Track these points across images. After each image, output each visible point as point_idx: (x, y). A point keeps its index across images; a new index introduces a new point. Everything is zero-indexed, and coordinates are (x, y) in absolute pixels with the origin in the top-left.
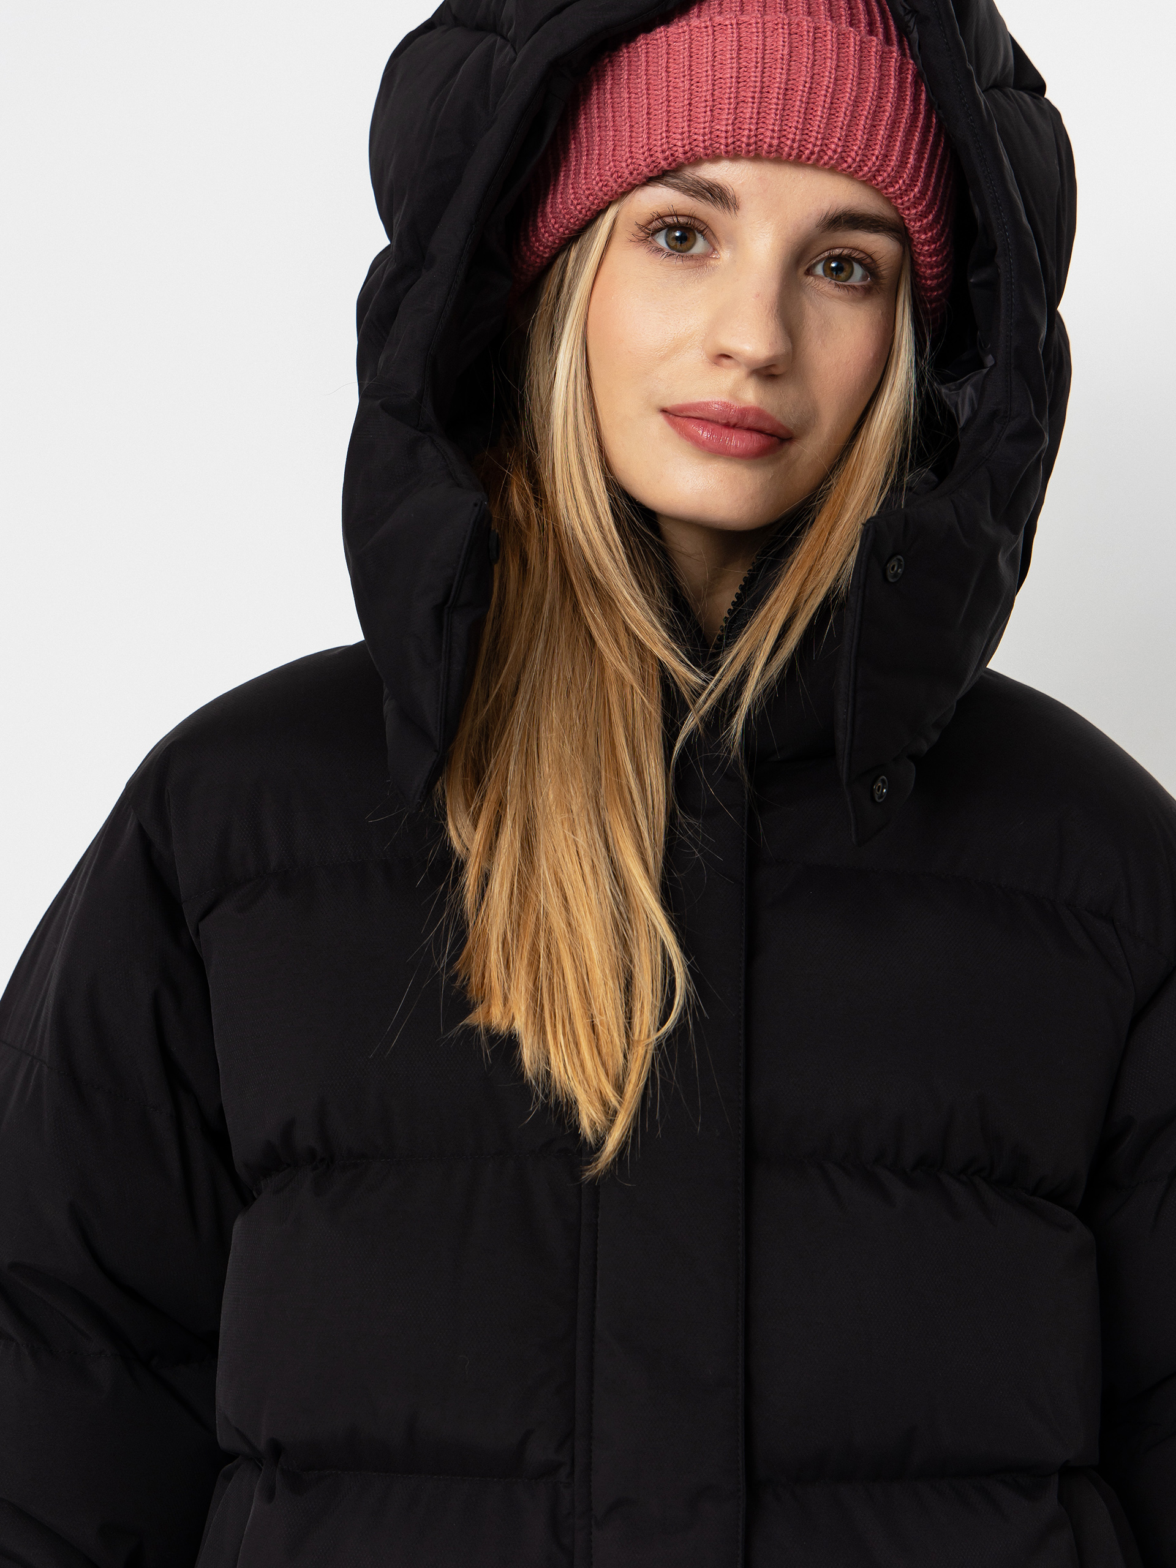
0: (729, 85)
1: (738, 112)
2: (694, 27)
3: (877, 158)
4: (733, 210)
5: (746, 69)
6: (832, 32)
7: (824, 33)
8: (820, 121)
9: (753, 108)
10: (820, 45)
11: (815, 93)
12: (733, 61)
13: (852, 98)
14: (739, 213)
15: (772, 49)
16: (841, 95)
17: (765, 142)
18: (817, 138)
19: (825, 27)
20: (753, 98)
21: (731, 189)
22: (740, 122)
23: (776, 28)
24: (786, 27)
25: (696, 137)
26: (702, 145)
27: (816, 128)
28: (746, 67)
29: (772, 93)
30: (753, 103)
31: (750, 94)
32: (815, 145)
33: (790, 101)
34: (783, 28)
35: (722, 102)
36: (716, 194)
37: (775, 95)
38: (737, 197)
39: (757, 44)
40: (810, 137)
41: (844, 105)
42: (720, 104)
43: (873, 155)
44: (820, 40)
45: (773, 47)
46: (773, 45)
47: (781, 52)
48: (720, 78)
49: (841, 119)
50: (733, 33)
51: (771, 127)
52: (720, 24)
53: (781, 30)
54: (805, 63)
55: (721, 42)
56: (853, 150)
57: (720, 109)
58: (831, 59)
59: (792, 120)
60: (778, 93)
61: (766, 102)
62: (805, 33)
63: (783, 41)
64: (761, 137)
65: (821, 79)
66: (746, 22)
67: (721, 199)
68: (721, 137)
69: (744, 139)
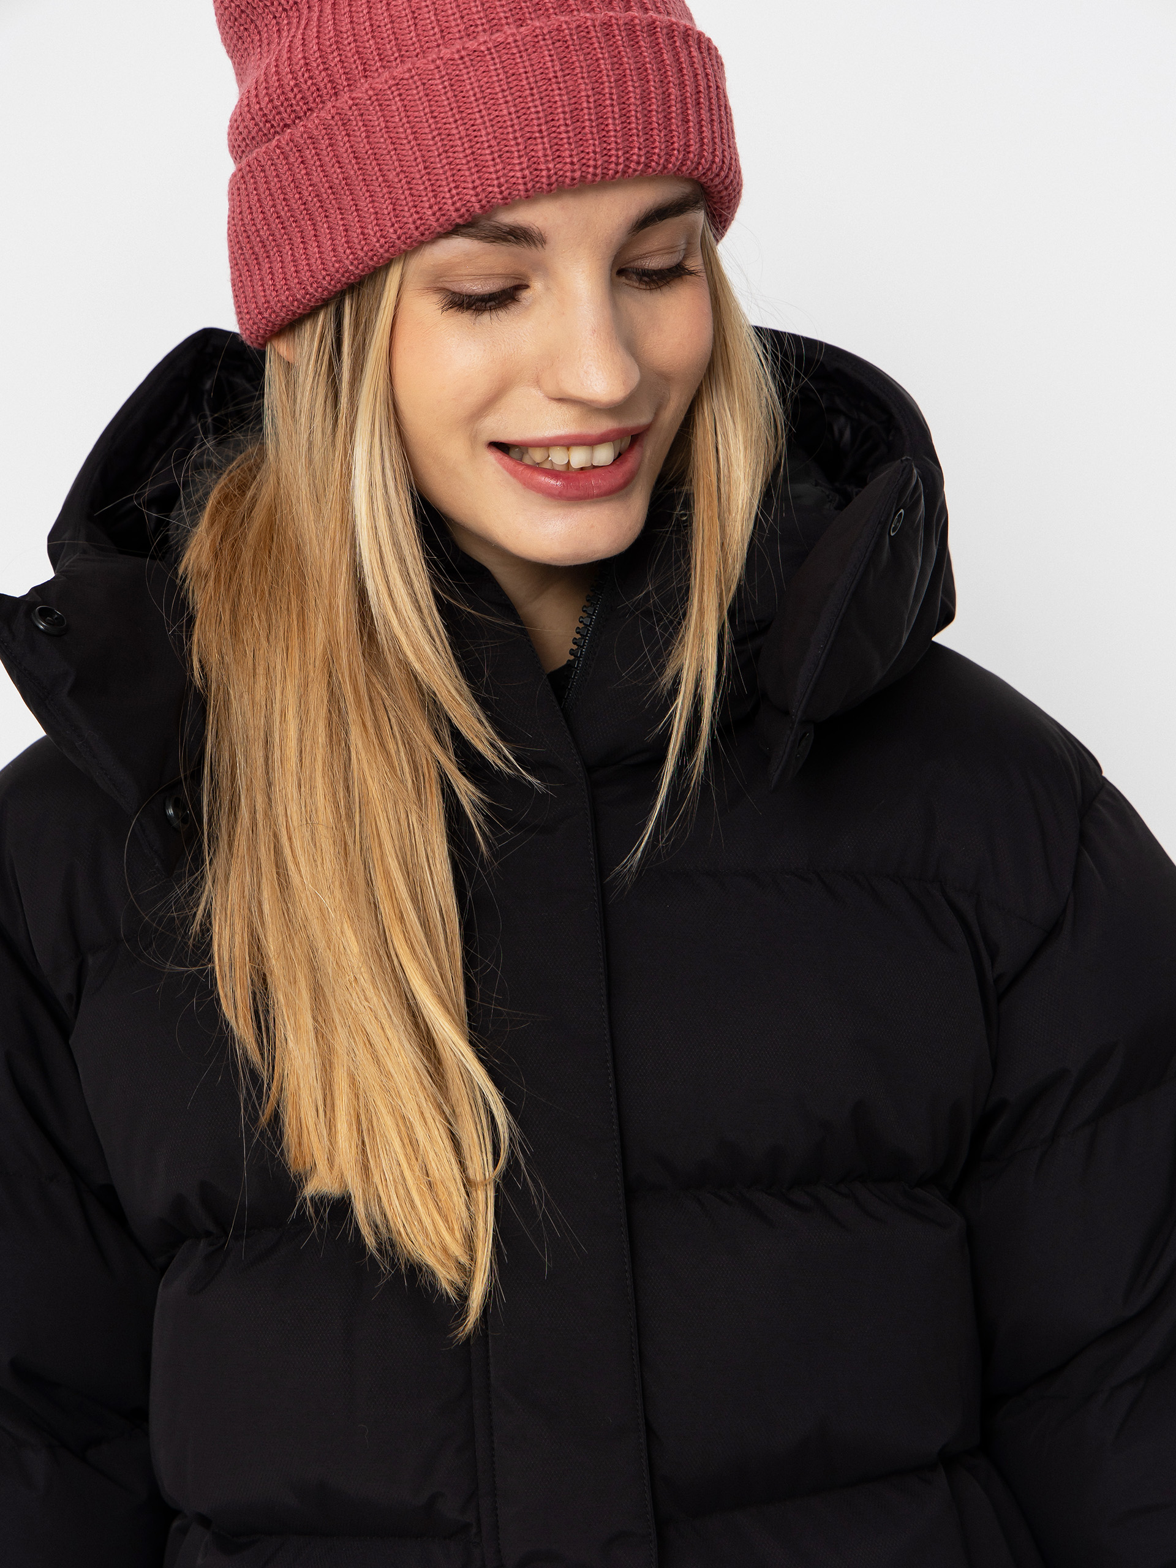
0: (509, 123)
1: (528, 151)
2: (448, 60)
3: (678, 151)
4: (540, 246)
5: (521, 99)
6: (595, 26)
7: (586, 30)
8: (615, 136)
9: (544, 143)
10: (587, 45)
11: (600, 105)
12: (505, 94)
13: (638, 97)
14: (547, 247)
15: (541, 68)
16: (626, 98)
17: (566, 177)
18: (618, 157)
19: (585, 23)
20: (540, 131)
21: (534, 227)
22: (535, 163)
23: (536, 40)
24: (547, 37)
25: (490, 189)
26: (499, 196)
27: (613, 145)
28: (520, 97)
29: (558, 120)
30: (542, 138)
31: (536, 128)
32: (617, 164)
33: (578, 123)
34: (544, 39)
35: (507, 143)
36: (520, 236)
37: (562, 122)
38: (543, 232)
39: (525, 67)
40: (610, 156)
41: (632, 107)
42: (506, 146)
43: (674, 149)
44: (585, 39)
45: (541, 65)
46: (540, 62)
47: (551, 70)
48: (497, 116)
49: (633, 125)
50: (493, 59)
51: (568, 160)
52: (475, 51)
53: (542, 43)
54: (580, 75)
55: (484, 72)
56: (654, 154)
57: (507, 152)
58: (603, 58)
59: (588, 145)
60: (565, 119)
61: (554, 132)
62: (568, 38)
63: (550, 56)
64: (561, 173)
65: (601, 87)
66: (503, 42)
67: (525, 238)
68: (519, 184)
69: (544, 180)
